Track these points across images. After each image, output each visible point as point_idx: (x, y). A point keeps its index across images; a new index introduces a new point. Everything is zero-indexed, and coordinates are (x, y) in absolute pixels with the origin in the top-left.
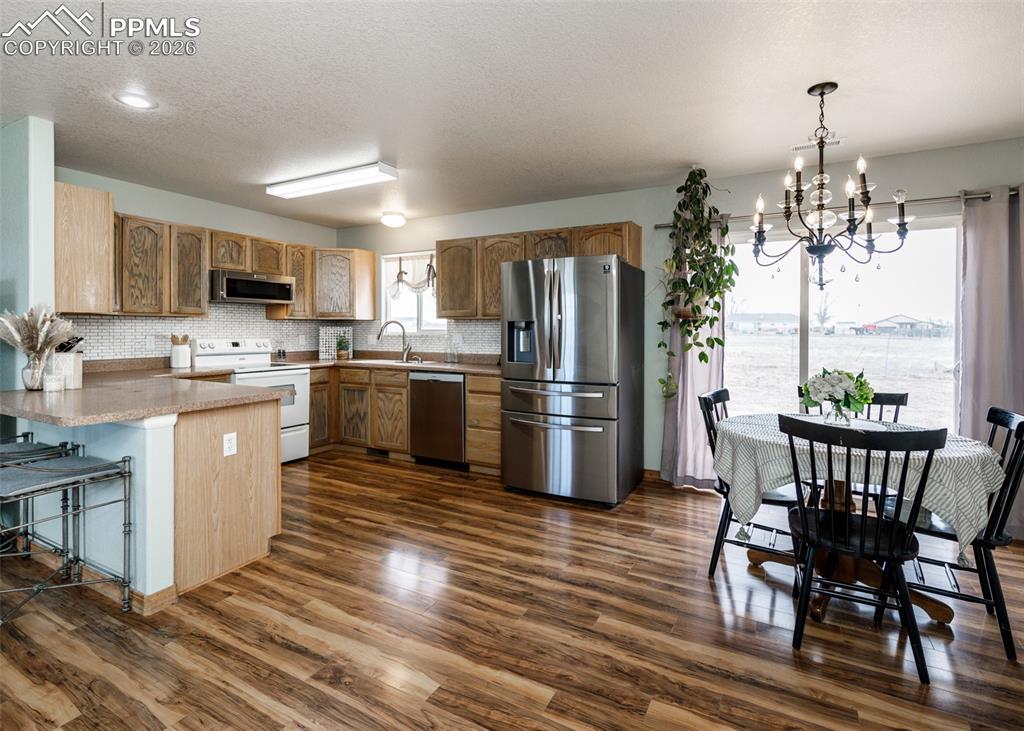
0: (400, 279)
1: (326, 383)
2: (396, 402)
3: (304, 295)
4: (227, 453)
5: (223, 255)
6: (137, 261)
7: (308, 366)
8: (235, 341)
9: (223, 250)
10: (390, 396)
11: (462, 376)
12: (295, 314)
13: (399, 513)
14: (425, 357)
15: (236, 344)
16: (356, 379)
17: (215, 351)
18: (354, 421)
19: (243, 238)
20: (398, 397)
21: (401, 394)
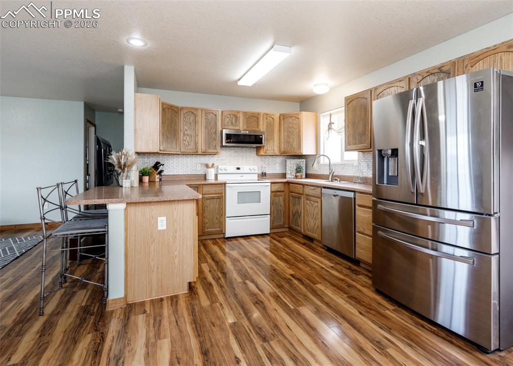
0: (330, 128)
1: (283, 191)
2: (315, 207)
3: (274, 141)
4: (160, 228)
5: (228, 123)
6: (186, 128)
7: (270, 181)
8: (238, 167)
9: (227, 120)
10: (313, 203)
11: (353, 193)
12: (268, 152)
13: (280, 287)
14: (342, 178)
15: (238, 169)
16: (296, 190)
17: (227, 172)
18: (296, 216)
19: (238, 112)
20: (316, 204)
21: (318, 202)
